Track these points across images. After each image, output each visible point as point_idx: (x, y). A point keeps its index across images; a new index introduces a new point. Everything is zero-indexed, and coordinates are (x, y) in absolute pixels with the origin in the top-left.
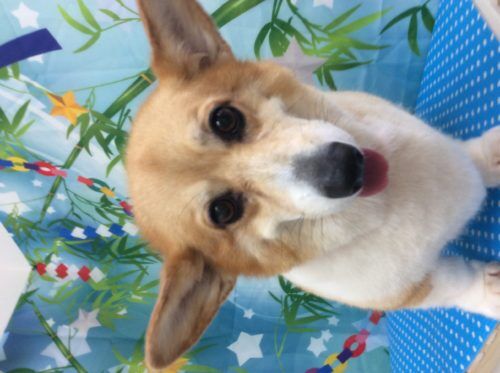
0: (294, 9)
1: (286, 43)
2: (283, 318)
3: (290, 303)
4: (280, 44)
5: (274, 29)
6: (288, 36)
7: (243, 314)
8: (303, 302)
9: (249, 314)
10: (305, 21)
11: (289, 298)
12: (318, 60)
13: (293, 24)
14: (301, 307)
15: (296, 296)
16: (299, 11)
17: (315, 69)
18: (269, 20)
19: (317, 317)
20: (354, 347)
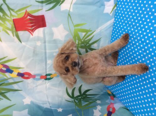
2: (77, 107)
3: (77, 101)
7: (57, 111)
8: (82, 100)
9: (60, 110)
11: (75, 100)
14: (82, 102)
15: (78, 99)
19: (91, 103)
20: (111, 110)
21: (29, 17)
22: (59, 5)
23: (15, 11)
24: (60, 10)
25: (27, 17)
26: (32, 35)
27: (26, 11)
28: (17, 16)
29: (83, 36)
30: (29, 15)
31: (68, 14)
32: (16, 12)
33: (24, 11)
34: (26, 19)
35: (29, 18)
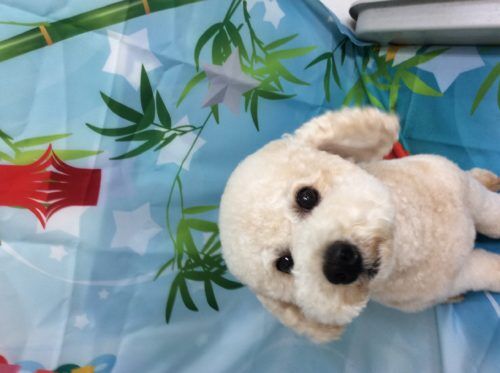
0: (247, 16)
1: (228, 52)
4: (222, 50)
5: (222, 31)
6: (232, 44)
10: (252, 32)
12: (252, 81)
13: (241, 32)
16: (251, 20)
17: (245, 92)
18: (222, 21)
21: (51, 168)
22: (156, 150)
23: (13, 142)
24: (156, 161)
25: (46, 165)
26: (44, 225)
27: (50, 147)
28: (13, 157)
29: (205, 242)
30: (55, 161)
31: (175, 177)
32: (15, 146)
33: (43, 147)
34: (42, 171)
35: (52, 172)
